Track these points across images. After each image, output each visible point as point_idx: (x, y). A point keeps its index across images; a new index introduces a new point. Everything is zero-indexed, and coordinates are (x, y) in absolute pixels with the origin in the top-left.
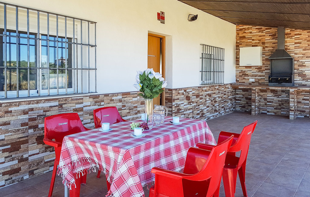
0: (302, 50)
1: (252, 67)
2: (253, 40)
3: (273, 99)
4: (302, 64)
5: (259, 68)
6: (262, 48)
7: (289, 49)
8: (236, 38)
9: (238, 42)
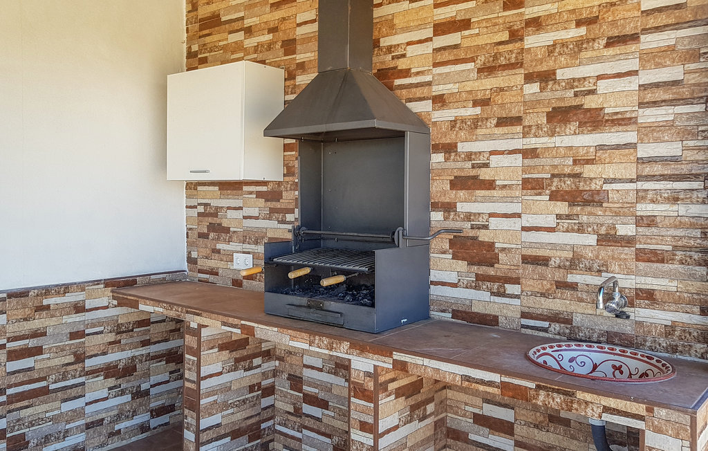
0: (474, 75)
1: (245, 188)
2: (249, 31)
3: (328, 388)
4: (473, 173)
5: (271, 194)
6: (281, 73)
7: (406, 73)
8: (187, 31)
9: (195, 48)
